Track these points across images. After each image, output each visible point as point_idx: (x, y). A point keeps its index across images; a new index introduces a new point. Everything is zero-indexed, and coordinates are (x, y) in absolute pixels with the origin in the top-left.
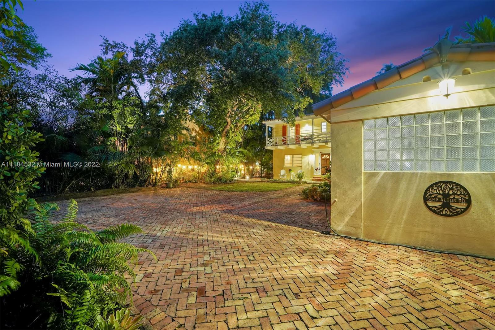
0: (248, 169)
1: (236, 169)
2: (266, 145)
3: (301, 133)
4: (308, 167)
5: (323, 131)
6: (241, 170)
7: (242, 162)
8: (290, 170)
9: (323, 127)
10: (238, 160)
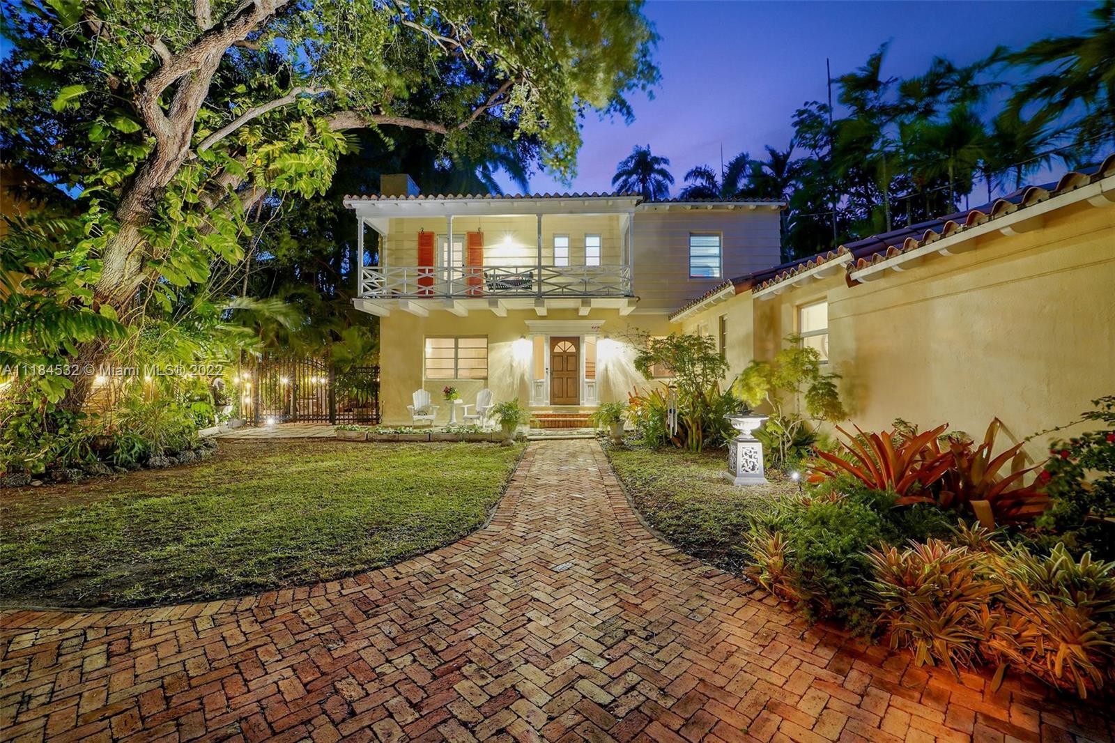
0: (272, 388)
1: (215, 389)
2: (356, 296)
3: (485, 263)
4: (509, 380)
5: (558, 263)
6: (238, 391)
7: (244, 359)
8: (449, 392)
9: (558, 252)
10: (222, 351)
